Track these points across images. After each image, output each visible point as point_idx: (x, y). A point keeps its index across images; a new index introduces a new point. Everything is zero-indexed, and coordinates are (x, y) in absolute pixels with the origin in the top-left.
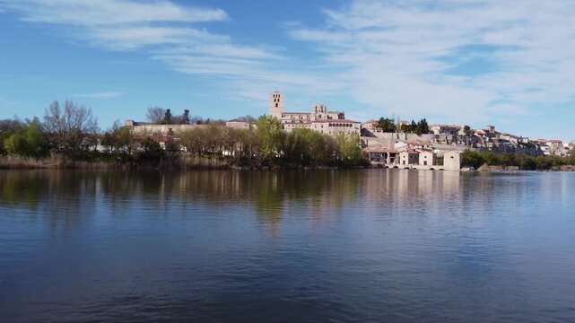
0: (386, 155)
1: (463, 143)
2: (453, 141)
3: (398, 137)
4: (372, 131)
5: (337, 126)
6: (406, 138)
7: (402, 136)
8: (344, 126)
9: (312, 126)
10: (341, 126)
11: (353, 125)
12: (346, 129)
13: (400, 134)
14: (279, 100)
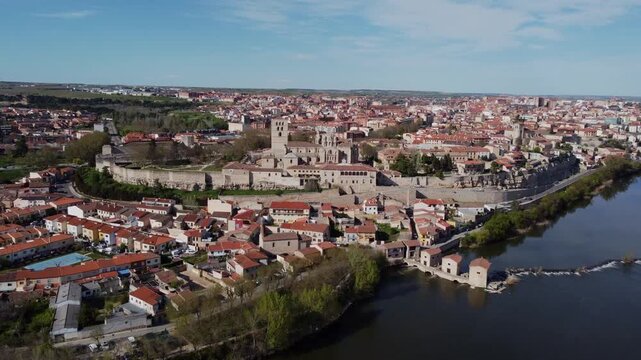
0: (406, 248)
1: (490, 183)
2: (478, 182)
3: (418, 183)
4: (389, 176)
5: (350, 174)
6: (427, 183)
7: (423, 181)
8: (358, 174)
9: (321, 173)
10: (354, 174)
11: (368, 173)
12: (360, 178)
13: (420, 179)
14: (282, 129)
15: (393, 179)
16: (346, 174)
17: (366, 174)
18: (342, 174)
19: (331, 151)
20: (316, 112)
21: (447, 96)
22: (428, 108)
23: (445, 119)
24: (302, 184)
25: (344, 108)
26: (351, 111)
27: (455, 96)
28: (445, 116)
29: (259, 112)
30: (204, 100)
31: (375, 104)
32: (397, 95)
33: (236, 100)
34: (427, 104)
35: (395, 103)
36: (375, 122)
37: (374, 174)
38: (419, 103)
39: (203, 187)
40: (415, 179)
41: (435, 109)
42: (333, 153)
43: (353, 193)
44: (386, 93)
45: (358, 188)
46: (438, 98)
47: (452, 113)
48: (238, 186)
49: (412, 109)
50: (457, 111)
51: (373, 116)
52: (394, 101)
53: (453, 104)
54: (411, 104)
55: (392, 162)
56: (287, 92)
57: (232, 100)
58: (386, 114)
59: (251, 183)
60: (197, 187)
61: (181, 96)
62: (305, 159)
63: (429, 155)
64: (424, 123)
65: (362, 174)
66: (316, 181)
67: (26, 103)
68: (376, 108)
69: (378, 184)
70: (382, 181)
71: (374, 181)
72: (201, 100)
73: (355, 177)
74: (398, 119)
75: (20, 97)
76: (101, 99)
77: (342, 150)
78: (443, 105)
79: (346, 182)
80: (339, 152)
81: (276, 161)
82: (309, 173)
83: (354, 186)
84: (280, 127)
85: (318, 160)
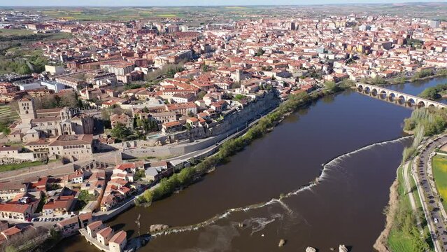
3: (128, 146)
4: (105, 143)
5: (71, 147)
6: (136, 145)
7: (132, 144)
8: (77, 147)
9: (50, 148)
10: (74, 147)
11: (85, 146)
12: (79, 150)
13: (129, 142)
14: (28, 108)
16: (68, 148)
17: (83, 146)
18: (64, 148)
19: (65, 125)
24: (35, 157)
29: (77, 50)
30: (47, 32)
36: (160, 58)
37: (90, 146)
40: (125, 143)
42: (68, 126)
43: (75, 160)
45: (78, 156)
47: (229, 38)
57: (70, 31)
61: (30, 28)
62: (46, 132)
65: (80, 147)
66: (46, 154)
69: (94, 152)
71: (90, 151)
73: (75, 150)
74: (178, 54)
77: (75, 122)
79: (68, 153)
80: (73, 124)
81: (22, 135)
82: (42, 147)
83: (75, 155)
84: (26, 107)
85: (57, 131)
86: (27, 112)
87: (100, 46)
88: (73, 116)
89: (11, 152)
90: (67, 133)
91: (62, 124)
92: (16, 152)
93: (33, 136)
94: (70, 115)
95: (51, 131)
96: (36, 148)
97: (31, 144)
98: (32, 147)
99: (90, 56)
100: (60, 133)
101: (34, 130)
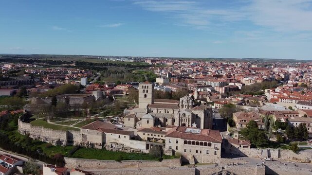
3: (269, 156)
4: (236, 146)
5: (194, 143)
6: (279, 156)
7: (274, 153)
8: (201, 144)
9: (167, 139)
10: (198, 144)
11: (213, 144)
12: (204, 149)
13: (271, 150)
14: (147, 91)
15: (242, 149)
16: (190, 143)
17: (210, 145)
18: (185, 142)
19: (184, 115)
20: (214, 71)
21: (298, 61)
22: (286, 69)
23: (297, 77)
24: (147, 148)
25: (232, 69)
26: (236, 71)
27: (303, 62)
28: (297, 75)
29: (179, 71)
30: (157, 64)
31: (253, 66)
32: (268, 61)
33: (173, 64)
34: (286, 67)
35: (266, 66)
36: (248, 79)
37: (219, 146)
38: (280, 66)
39: (64, 143)
40: (265, 151)
41: (291, 70)
42: (187, 116)
43: (196, 162)
44: (262, 60)
45: (202, 158)
46: (293, 63)
47: (302, 73)
48: (92, 145)
49: (276, 70)
50: (306, 72)
51: (249, 74)
52: (265, 64)
53: (302, 67)
54: (275, 67)
55: (244, 126)
56: (200, 60)
57: (171, 64)
58: (257, 73)
59: (104, 143)
60: (59, 142)
61: (147, 62)
62: (162, 120)
63: (283, 120)
64: (283, 79)
65: (205, 144)
66: (161, 147)
67: (74, 65)
68: (252, 69)
69: (223, 156)
70: (228, 151)
71: (219, 153)
72: (156, 64)
73: (199, 148)
74: (264, 77)
75: (72, 62)
76: (107, 63)
77: (196, 112)
78: (296, 67)
79: (189, 150)
80: (193, 115)
81: (136, 120)
82: (157, 137)
83: (197, 156)
84: (146, 90)
85: (174, 121)
86: (146, 96)
87: (195, 71)
88: (193, 106)
89: (122, 136)
90: (184, 125)
91: (181, 113)
92: (128, 137)
93: (148, 122)
94: (190, 104)
95: (167, 120)
96: (150, 136)
97: (144, 130)
98: (146, 134)
99: (188, 75)
100: (176, 124)
101: (149, 116)
